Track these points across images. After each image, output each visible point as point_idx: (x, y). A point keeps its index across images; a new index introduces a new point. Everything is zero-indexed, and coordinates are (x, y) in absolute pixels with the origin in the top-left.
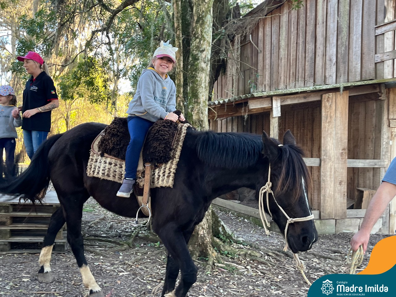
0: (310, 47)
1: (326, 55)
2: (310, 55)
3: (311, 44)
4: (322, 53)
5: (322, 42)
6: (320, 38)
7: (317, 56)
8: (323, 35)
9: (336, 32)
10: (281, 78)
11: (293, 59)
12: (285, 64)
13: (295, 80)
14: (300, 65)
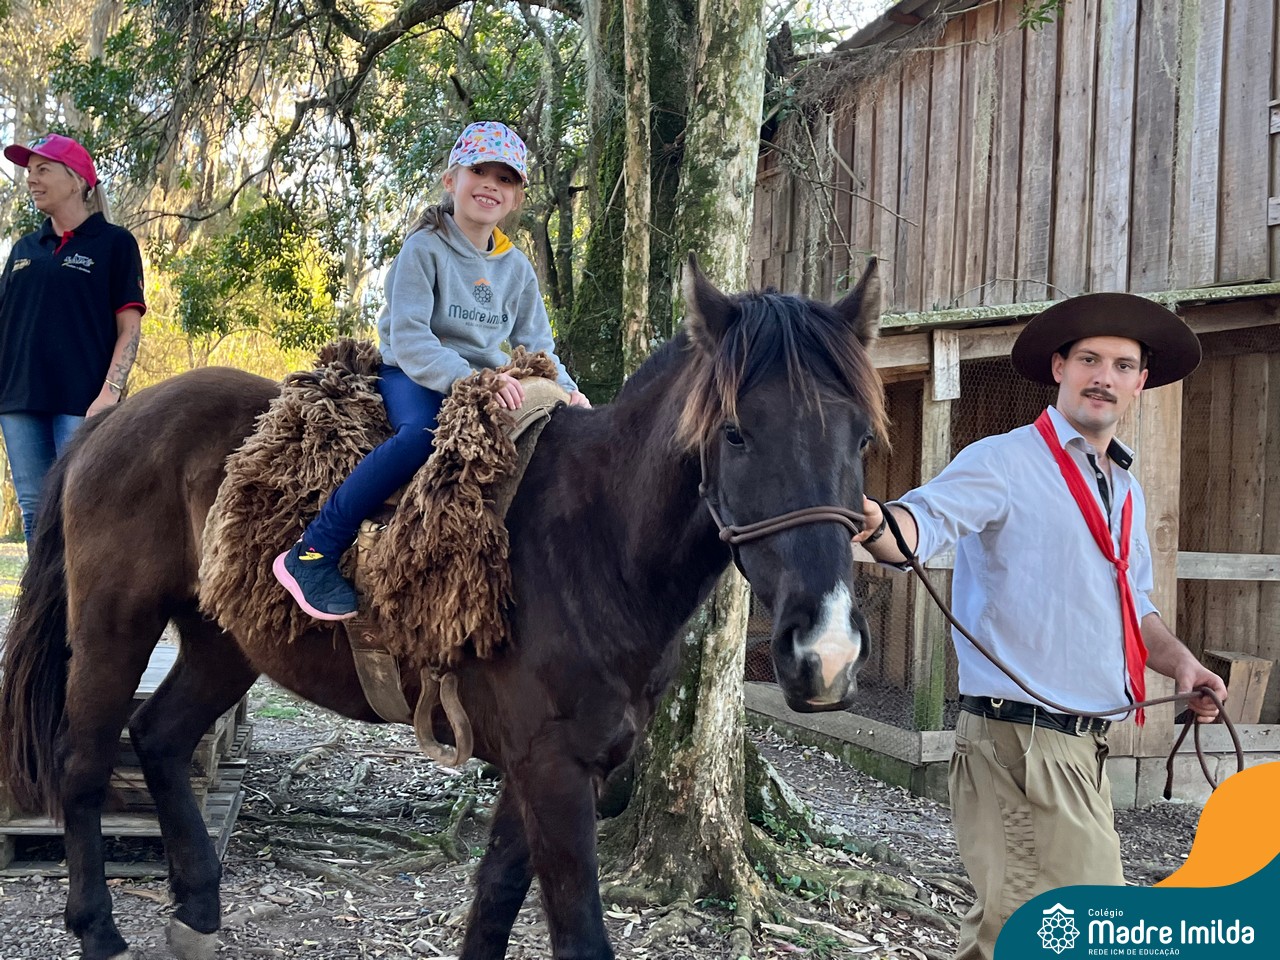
0: (1036, 169)
1: (1092, 199)
2: (1035, 197)
3: (1041, 161)
4: (1080, 192)
5: (1081, 155)
6: (1074, 141)
7: (1060, 202)
8: (1081, 133)
9: (1130, 121)
10: (931, 273)
11: (974, 212)
12: (946, 228)
13: (983, 282)
14: (1001, 232)
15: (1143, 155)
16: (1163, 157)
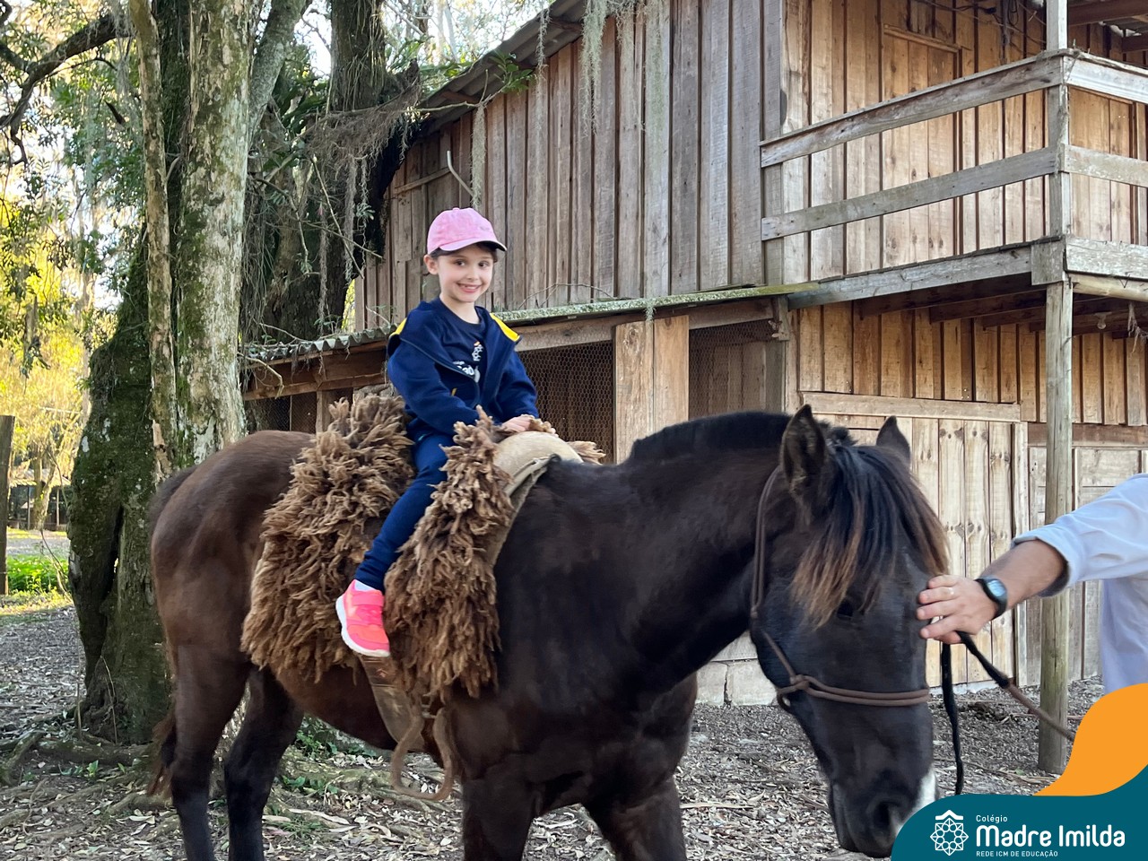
0: (604, 191)
1: (643, 216)
2: (604, 213)
3: (607, 184)
4: (635, 210)
5: (634, 180)
6: (629, 169)
7: (621, 218)
8: (634, 162)
9: (667, 153)
10: (532, 274)
11: (561, 224)
12: (541, 238)
13: (569, 282)
14: (580, 243)
15: (677, 183)
16: (690, 184)
